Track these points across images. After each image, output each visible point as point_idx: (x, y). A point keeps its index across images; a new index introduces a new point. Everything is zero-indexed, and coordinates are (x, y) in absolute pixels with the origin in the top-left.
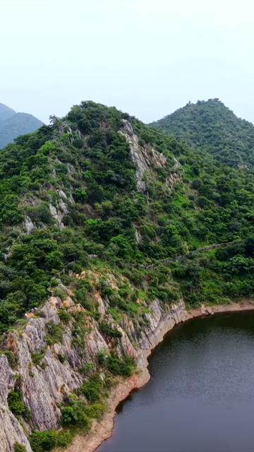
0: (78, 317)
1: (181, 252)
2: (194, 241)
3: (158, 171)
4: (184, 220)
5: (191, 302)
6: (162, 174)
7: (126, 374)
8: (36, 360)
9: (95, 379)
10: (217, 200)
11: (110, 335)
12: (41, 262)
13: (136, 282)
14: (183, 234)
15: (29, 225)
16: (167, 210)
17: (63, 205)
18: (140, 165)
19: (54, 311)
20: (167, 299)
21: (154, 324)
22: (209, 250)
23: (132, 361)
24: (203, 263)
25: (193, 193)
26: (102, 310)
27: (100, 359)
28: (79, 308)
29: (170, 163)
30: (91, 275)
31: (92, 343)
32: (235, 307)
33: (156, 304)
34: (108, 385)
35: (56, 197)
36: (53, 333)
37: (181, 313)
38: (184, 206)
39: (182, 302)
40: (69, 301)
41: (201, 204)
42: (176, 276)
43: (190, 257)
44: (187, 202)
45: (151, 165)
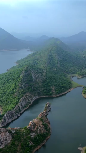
0: (26, 98)
1: (38, 90)
2: (40, 88)
3: (36, 78)
4: (39, 85)
5: (39, 96)
6: (37, 78)
7: (30, 103)
8: (22, 102)
9: (27, 104)
10: (44, 82)
11: (29, 100)
12: (22, 93)
13: (32, 94)
14: (38, 87)
15: (20, 88)
16: (37, 84)
17: (24, 85)
18: (34, 77)
19: (24, 98)
20: (35, 96)
21: (34, 99)
22: (42, 89)
23: (31, 102)
24: (41, 91)
25: (41, 81)
26: (28, 98)
27: (28, 102)
28: (26, 97)
29: (38, 76)
30: (27, 94)
31: (27, 101)
32: (44, 97)
33: (34, 97)
34: (29, 104)
35: (23, 84)
36: (24, 100)
37: (37, 97)
38: (40, 83)
39: (37, 96)
40: (25, 97)
41: (42, 82)
42: (37, 93)
43: (39, 90)
44: (40, 82)
45: (35, 77)
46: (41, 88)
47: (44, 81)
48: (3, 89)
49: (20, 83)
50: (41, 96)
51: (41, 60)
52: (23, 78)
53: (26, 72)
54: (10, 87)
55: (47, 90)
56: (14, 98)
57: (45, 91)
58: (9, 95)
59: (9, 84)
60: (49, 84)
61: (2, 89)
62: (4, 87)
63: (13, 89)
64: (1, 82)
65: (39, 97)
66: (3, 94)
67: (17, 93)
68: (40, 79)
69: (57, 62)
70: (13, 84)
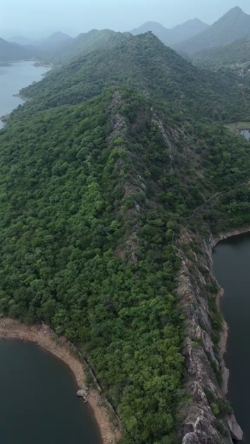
0: (193, 267)
1: (202, 202)
2: (207, 193)
3: (177, 145)
4: (199, 180)
5: (215, 234)
6: (179, 147)
8: (198, 301)
9: (209, 299)
10: (212, 160)
11: (203, 272)
13: (193, 231)
14: (200, 189)
16: (188, 173)
18: (168, 143)
19: (187, 269)
22: (216, 197)
24: (216, 208)
25: (198, 157)
26: (196, 259)
27: (206, 288)
28: (190, 262)
29: (181, 136)
30: (184, 238)
31: (201, 280)
32: (237, 233)
33: (204, 241)
34: (213, 300)
35: (139, 181)
36: (193, 284)
37: (213, 242)
38: (196, 168)
39: (212, 235)
40: (187, 260)
41: (205, 165)
42: (205, 218)
43: (209, 204)
44: (197, 165)
45: (172, 142)
46: (210, 190)
47: (211, 157)
48: (40, 214)
49: (128, 178)
50: (224, 231)
51: (117, 80)
52: (129, 150)
53: (131, 121)
54: (76, 200)
55: (239, 197)
56: (128, 271)
57: (234, 203)
58: (93, 256)
59: (62, 183)
60: (235, 169)
61: (35, 216)
62: (40, 202)
63: (99, 214)
64: (16, 172)
65: (218, 240)
66: (51, 242)
67: (135, 236)
68: (192, 149)
69: (171, 83)
70: (84, 182)
